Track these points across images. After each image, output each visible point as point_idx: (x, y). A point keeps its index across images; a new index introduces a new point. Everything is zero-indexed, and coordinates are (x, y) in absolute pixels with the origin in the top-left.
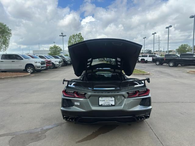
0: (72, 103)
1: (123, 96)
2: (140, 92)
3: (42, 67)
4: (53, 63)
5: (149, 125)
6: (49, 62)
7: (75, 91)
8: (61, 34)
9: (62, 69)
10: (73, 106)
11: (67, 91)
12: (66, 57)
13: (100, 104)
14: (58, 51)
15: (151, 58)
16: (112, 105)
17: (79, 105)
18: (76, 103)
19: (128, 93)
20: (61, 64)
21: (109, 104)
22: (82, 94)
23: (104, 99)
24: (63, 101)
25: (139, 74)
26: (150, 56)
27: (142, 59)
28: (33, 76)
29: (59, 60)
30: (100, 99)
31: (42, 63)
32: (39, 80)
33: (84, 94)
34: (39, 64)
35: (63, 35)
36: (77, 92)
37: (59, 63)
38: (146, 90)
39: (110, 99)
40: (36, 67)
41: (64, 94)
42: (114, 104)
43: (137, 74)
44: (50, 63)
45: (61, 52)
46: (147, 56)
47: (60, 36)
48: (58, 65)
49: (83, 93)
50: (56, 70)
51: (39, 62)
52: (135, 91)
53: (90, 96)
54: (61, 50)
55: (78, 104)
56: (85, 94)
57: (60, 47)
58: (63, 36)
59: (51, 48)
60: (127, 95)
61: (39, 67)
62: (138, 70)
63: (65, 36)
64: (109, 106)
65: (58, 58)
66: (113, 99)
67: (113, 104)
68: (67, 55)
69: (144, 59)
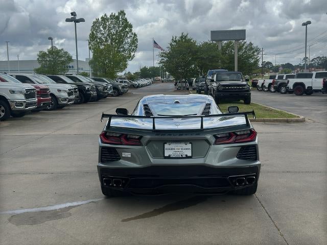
0: (118, 154)
1: (207, 141)
2: (237, 135)
3: (28, 105)
4: (52, 95)
5: (260, 202)
6: (43, 92)
7: (122, 134)
8: (70, 17)
9: (76, 111)
10: (120, 159)
11: (108, 134)
12: (85, 80)
13: (166, 155)
14: (63, 62)
15: (321, 80)
16: (187, 157)
17: (130, 156)
18: (125, 155)
19: (215, 136)
20: (73, 97)
21: (182, 155)
22: (135, 139)
23: (173, 146)
24: (102, 151)
25: (277, 121)
26: (318, 76)
27: (296, 85)
28: (7, 126)
29: (67, 87)
30: (167, 146)
31: (29, 94)
32: (26, 134)
33: (138, 139)
34: (20, 98)
35: (77, 18)
36: (127, 135)
37: (70, 94)
38: (249, 132)
39: (183, 146)
40: (14, 104)
41: (103, 139)
42: (191, 155)
43: (270, 121)
44: (46, 95)
45: (71, 65)
46: (310, 76)
47: (68, 20)
48: (65, 99)
49: (137, 137)
50: (62, 114)
51: (21, 92)
52: (229, 133)
53: (149, 141)
54: (70, 59)
55: (128, 155)
56: (141, 137)
57: (66, 53)
58: (77, 21)
59: (43, 55)
60: (213, 140)
61: (21, 104)
62: (278, 112)
63: (82, 20)
64: (182, 158)
65: (65, 82)
66: (189, 146)
67: (189, 154)
68: (85, 75)
69: (302, 84)
